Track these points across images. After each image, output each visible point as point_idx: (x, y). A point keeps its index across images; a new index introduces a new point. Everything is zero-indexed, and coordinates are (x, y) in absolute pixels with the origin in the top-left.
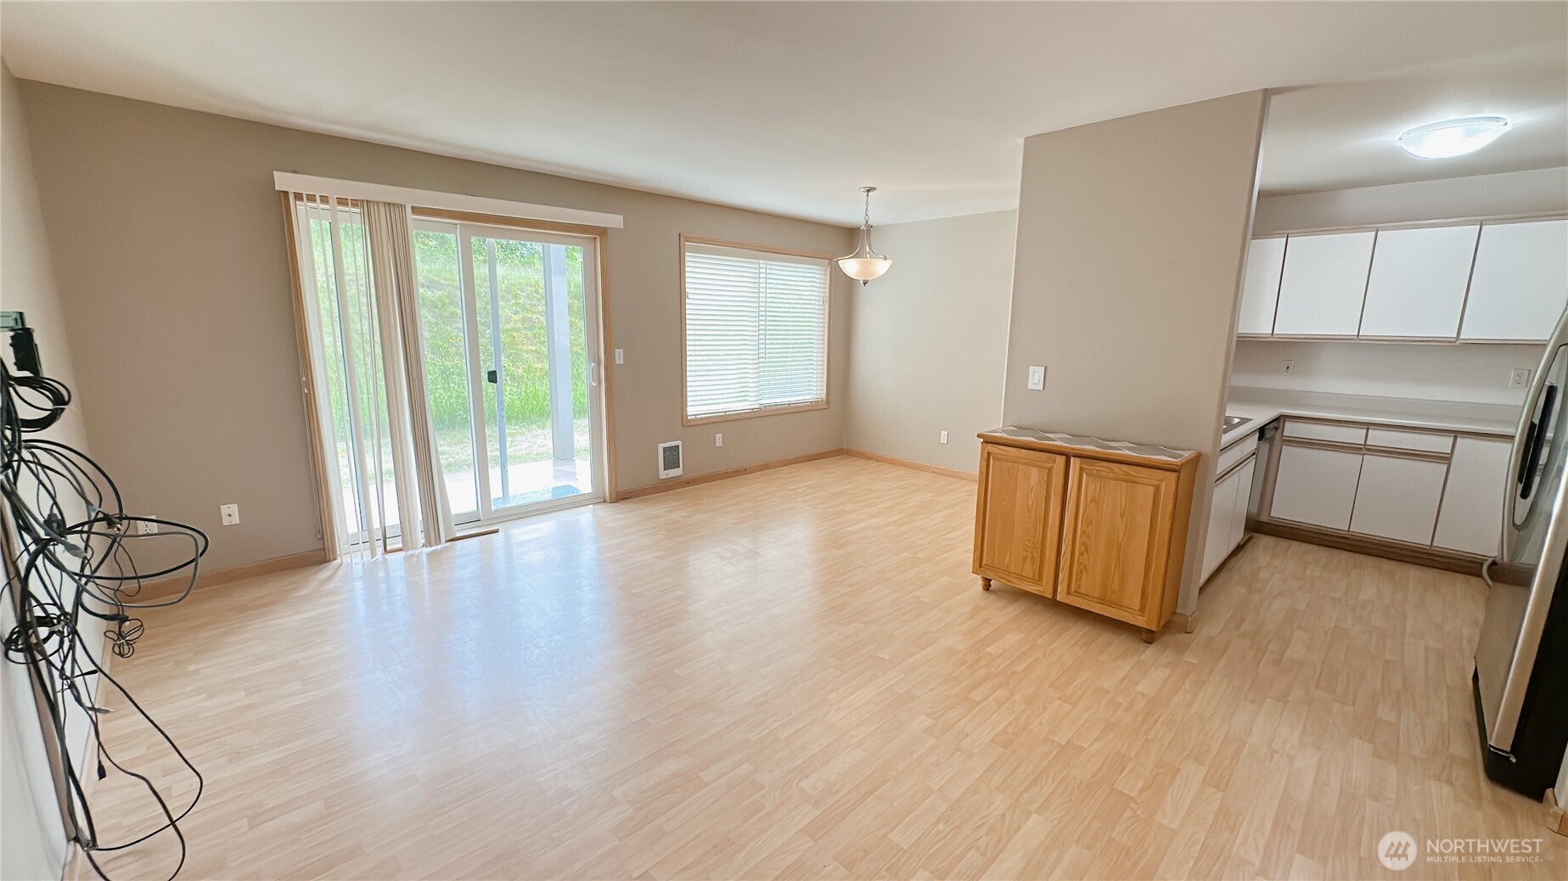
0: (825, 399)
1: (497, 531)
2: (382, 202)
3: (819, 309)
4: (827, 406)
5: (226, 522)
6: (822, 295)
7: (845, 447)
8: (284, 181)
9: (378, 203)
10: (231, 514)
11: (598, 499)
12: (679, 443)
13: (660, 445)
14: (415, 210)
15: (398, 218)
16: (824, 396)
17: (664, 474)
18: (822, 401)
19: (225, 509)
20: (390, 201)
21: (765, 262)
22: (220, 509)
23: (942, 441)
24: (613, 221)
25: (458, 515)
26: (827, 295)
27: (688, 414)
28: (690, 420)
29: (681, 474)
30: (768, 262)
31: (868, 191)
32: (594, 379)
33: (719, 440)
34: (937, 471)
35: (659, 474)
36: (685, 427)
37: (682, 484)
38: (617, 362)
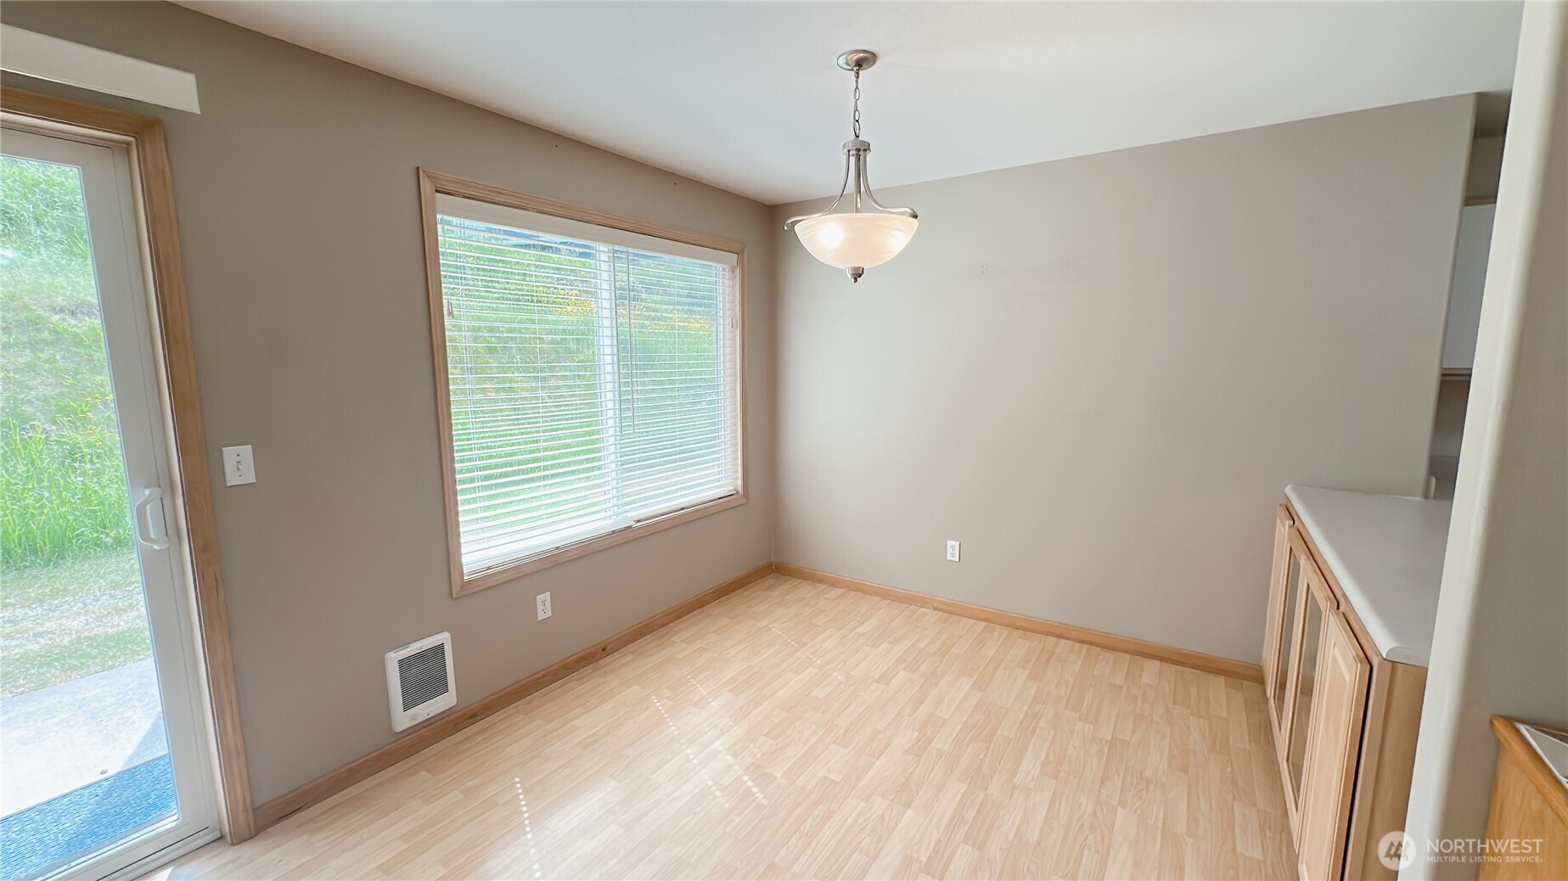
0: (740, 489)
3: (727, 338)
4: (745, 500)
6: (730, 314)
7: (774, 558)
12: (444, 638)
13: (391, 657)
16: (737, 484)
17: (403, 719)
18: (737, 492)
23: (949, 557)
26: (739, 314)
27: (463, 571)
28: (468, 583)
29: (455, 703)
31: (860, 64)
32: (152, 535)
33: (544, 605)
34: (943, 607)
35: (390, 723)
36: (456, 598)
37: (457, 724)
38: (232, 479)
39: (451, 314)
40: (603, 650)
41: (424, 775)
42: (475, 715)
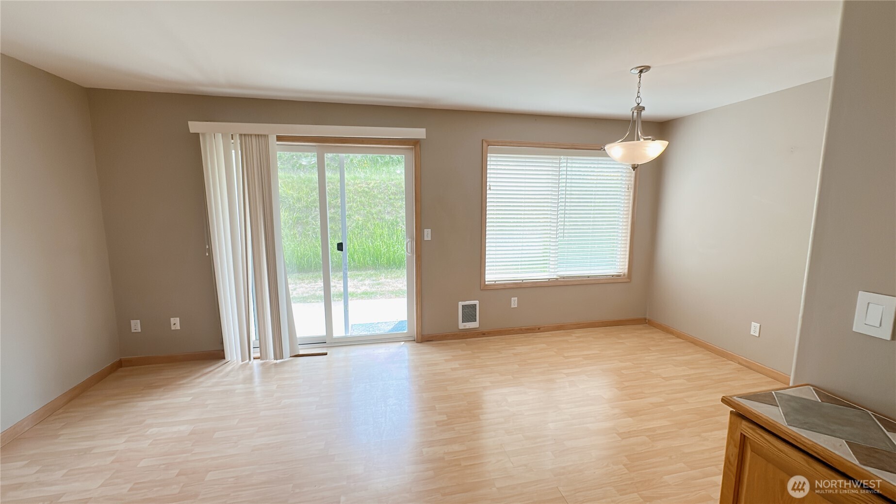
0: (626, 273)
1: (326, 354)
2: (253, 135)
3: (625, 195)
4: (628, 280)
5: (173, 328)
6: (627, 183)
7: (648, 317)
8: (194, 127)
9: (251, 135)
10: (176, 323)
11: (408, 339)
12: (476, 302)
13: (460, 303)
14: (279, 138)
15: (263, 144)
16: (626, 271)
17: (462, 326)
18: (624, 275)
19: (173, 320)
20: (258, 134)
21: (566, 157)
22: (170, 320)
23: (752, 333)
24: (419, 133)
25: (301, 338)
26: (633, 183)
27: (486, 280)
28: (487, 285)
29: (478, 327)
30: (569, 157)
31: (641, 72)
32: (409, 251)
33: (514, 302)
34: (745, 364)
35: (458, 325)
36: (482, 290)
37: (478, 335)
38: (426, 239)
39: (490, 189)
40: (539, 329)
41: (464, 345)
42: (484, 334)
